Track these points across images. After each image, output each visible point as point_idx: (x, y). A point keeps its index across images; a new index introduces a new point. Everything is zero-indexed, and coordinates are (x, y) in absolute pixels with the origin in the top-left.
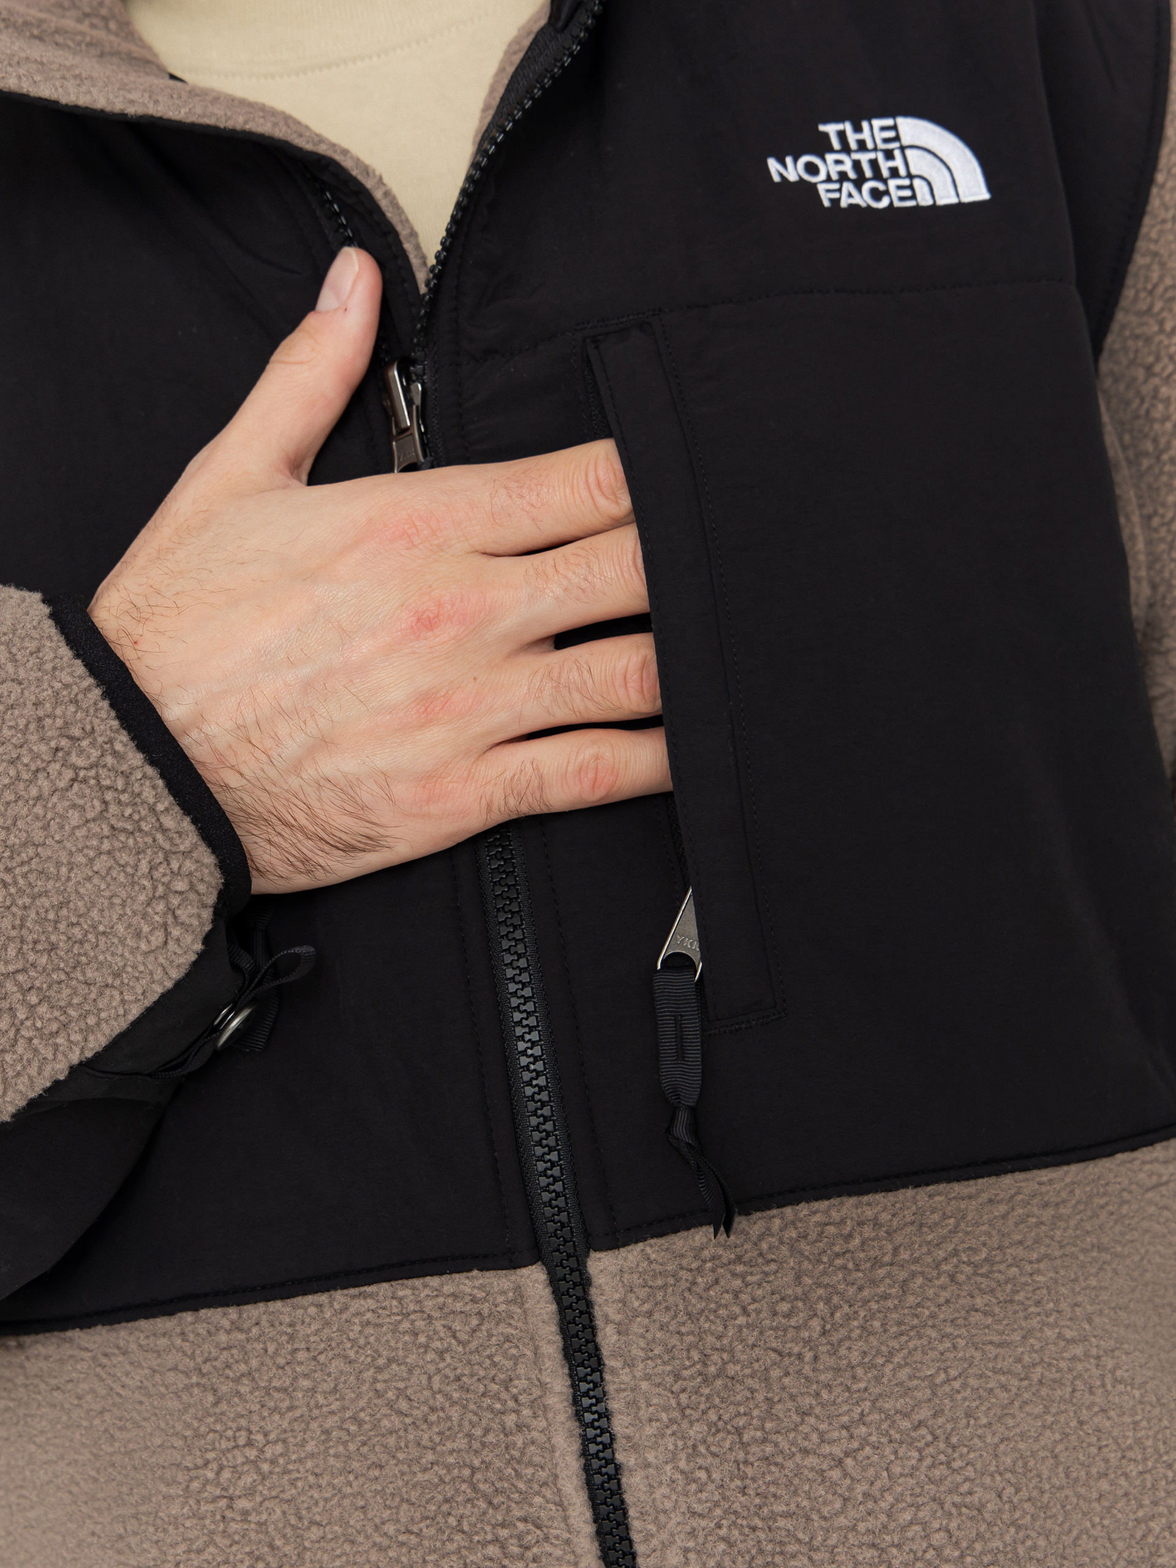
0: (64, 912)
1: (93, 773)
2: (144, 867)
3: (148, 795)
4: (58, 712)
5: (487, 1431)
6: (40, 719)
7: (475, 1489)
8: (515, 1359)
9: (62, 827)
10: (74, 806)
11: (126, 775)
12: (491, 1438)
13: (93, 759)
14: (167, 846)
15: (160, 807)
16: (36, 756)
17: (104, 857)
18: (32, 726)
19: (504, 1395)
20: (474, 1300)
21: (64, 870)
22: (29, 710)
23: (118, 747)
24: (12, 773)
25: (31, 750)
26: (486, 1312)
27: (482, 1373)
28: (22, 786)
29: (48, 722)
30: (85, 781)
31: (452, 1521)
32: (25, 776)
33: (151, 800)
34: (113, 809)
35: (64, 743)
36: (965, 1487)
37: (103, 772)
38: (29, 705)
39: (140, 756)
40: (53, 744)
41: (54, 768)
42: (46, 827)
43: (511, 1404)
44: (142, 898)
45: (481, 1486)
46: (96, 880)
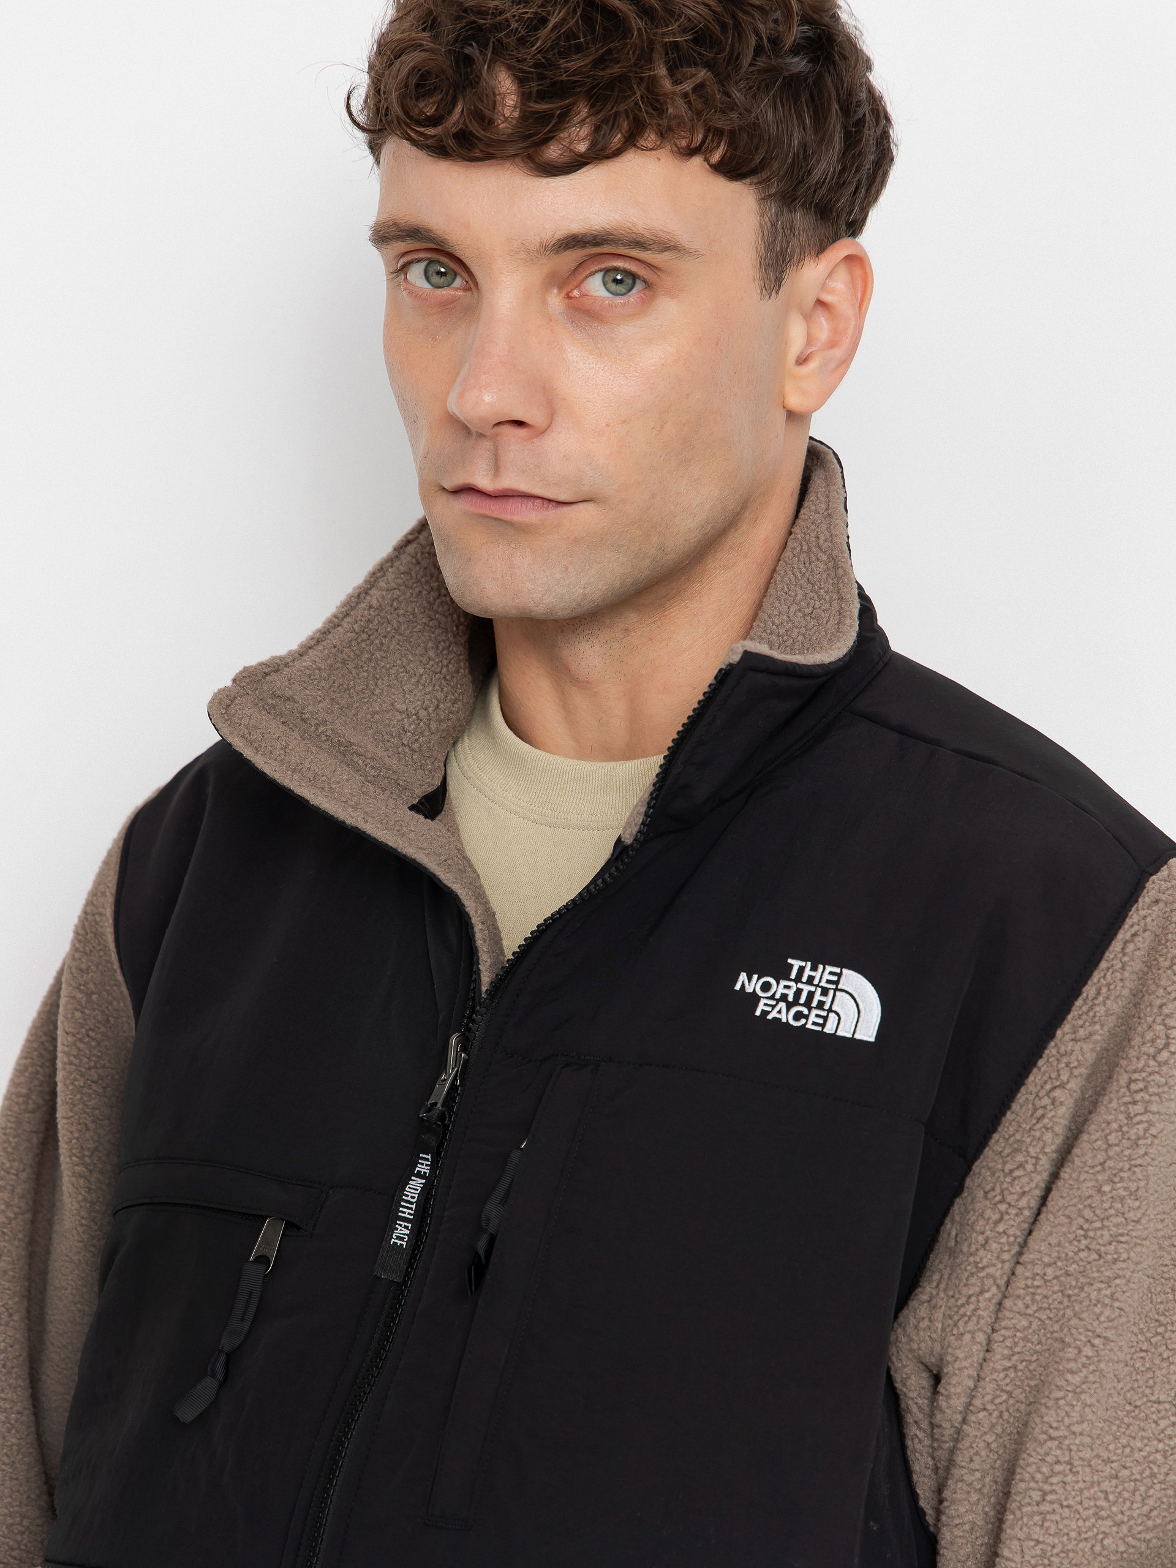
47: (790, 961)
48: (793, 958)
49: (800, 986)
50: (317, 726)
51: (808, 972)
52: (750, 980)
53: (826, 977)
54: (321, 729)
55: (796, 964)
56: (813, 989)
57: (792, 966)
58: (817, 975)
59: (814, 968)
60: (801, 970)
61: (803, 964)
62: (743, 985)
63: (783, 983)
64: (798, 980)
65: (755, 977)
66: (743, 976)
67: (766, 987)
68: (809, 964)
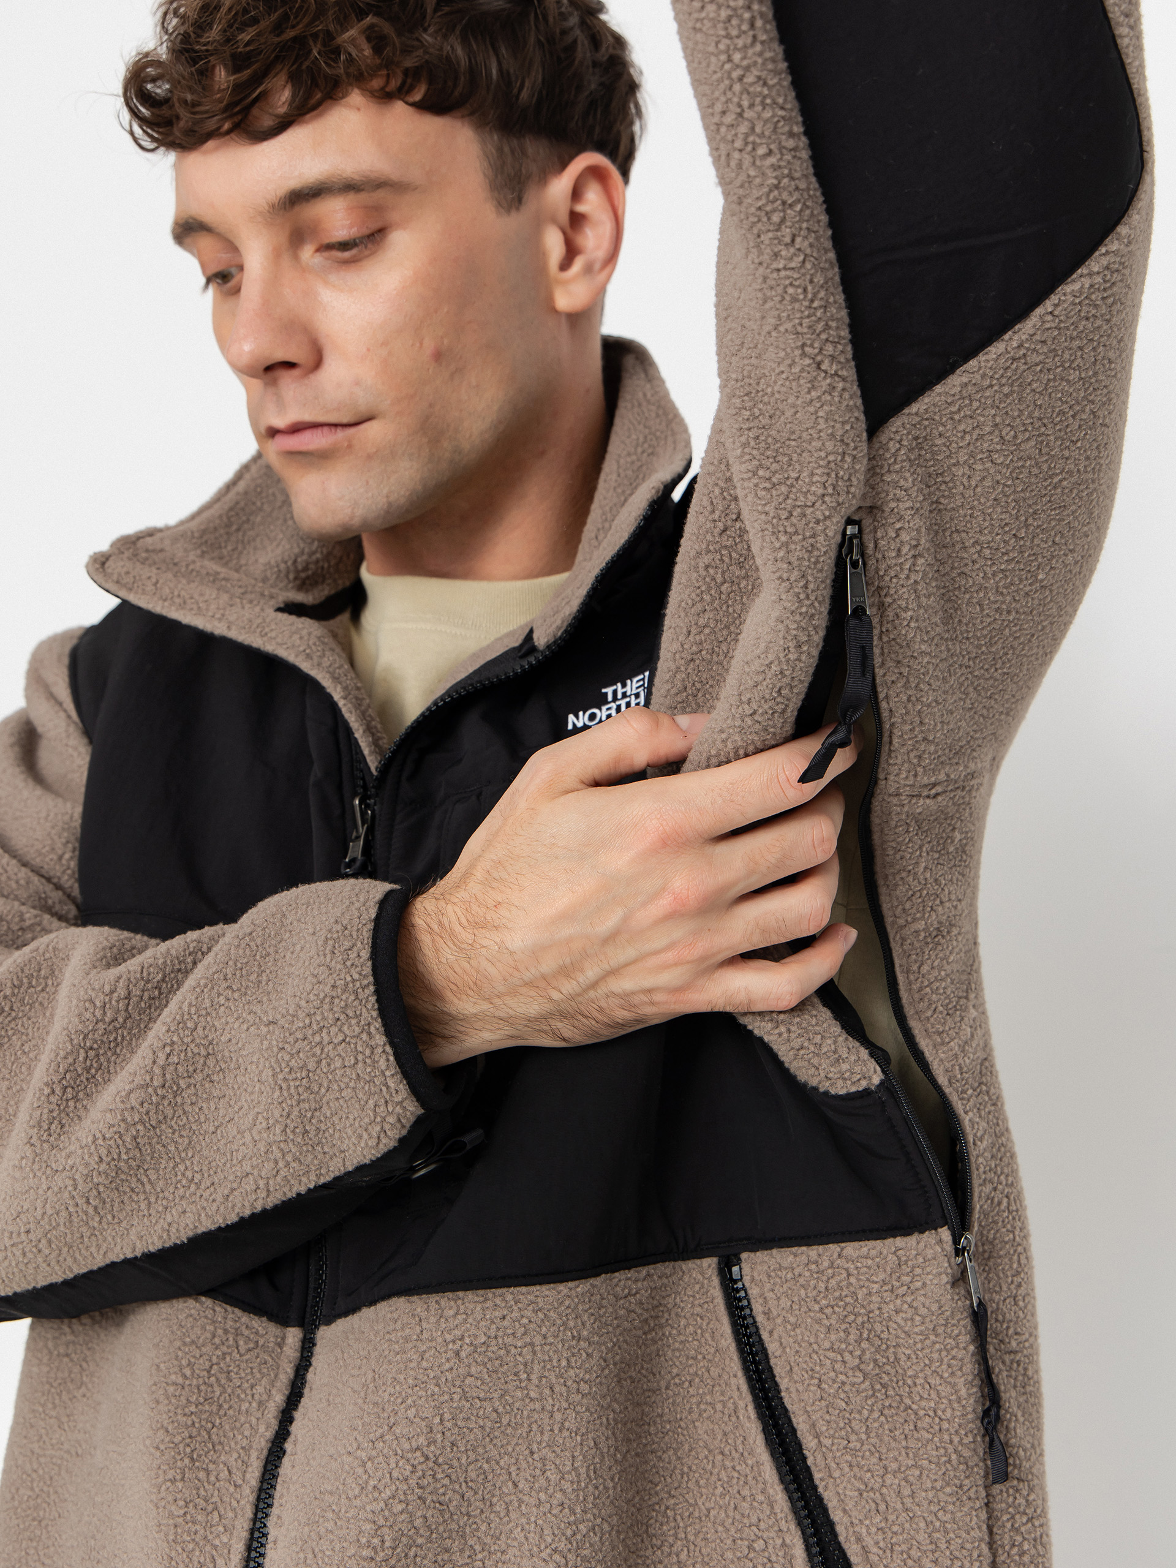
0: (317, 1114)
1: (353, 1041)
2: (371, 1103)
3: (382, 1064)
4: (344, 997)
5: (230, 1407)
6: (333, 998)
7: (210, 1438)
8: (263, 1375)
9: (329, 1065)
10: (339, 1055)
11: (373, 1049)
12: (231, 1412)
13: (356, 1033)
14: (388, 1097)
15: (388, 1073)
16: (324, 1019)
17: (349, 1090)
18: (327, 1000)
19: (248, 1392)
20: (257, 1333)
21: (323, 1090)
22: (328, 989)
23: (372, 1029)
24: (307, 1021)
25: (322, 1013)
26: (261, 1343)
27: (243, 1375)
28: (310, 1032)
29: (337, 1001)
30: (349, 1043)
31: (188, 1450)
32: (315, 1027)
33: (383, 1067)
34: (360, 1065)
35: (342, 1017)
36: (441, 1491)
37: (360, 1043)
38: (329, 986)
39: (384, 1038)
40: (336, 1016)
41: (334, 1030)
42: (319, 1062)
43: (249, 1398)
44: (367, 1120)
45: (214, 1437)
46: (341, 1101)
47: (604, 691)
48: (605, 687)
49: (618, 703)
50: (187, 566)
51: (620, 692)
52: (577, 717)
53: (635, 685)
54: (191, 567)
55: (609, 691)
56: (628, 700)
57: (606, 694)
58: (628, 688)
59: (624, 686)
60: (615, 692)
61: (614, 687)
62: (574, 725)
63: (604, 708)
64: (615, 699)
65: (581, 713)
66: (571, 718)
67: (592, 717)
68: (619, 685)
